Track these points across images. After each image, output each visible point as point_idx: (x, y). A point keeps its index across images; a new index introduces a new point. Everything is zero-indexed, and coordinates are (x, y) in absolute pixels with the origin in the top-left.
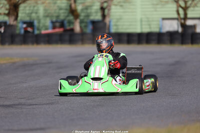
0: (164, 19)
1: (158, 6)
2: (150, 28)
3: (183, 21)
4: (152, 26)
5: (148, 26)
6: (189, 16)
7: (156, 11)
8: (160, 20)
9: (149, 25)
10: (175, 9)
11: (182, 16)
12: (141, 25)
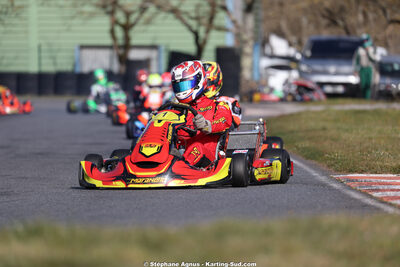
0: (83, 47)
1: (75, 22)
2: (55, 64)
3: (121, 52)
4: (59, 61)
5: (51, 61)
6: (134, 41)
7: (68, 30)
8: (76, 48)
9: (54, 58)
10: (107, 28)
11: (121, 41)
12: (40, 58)
